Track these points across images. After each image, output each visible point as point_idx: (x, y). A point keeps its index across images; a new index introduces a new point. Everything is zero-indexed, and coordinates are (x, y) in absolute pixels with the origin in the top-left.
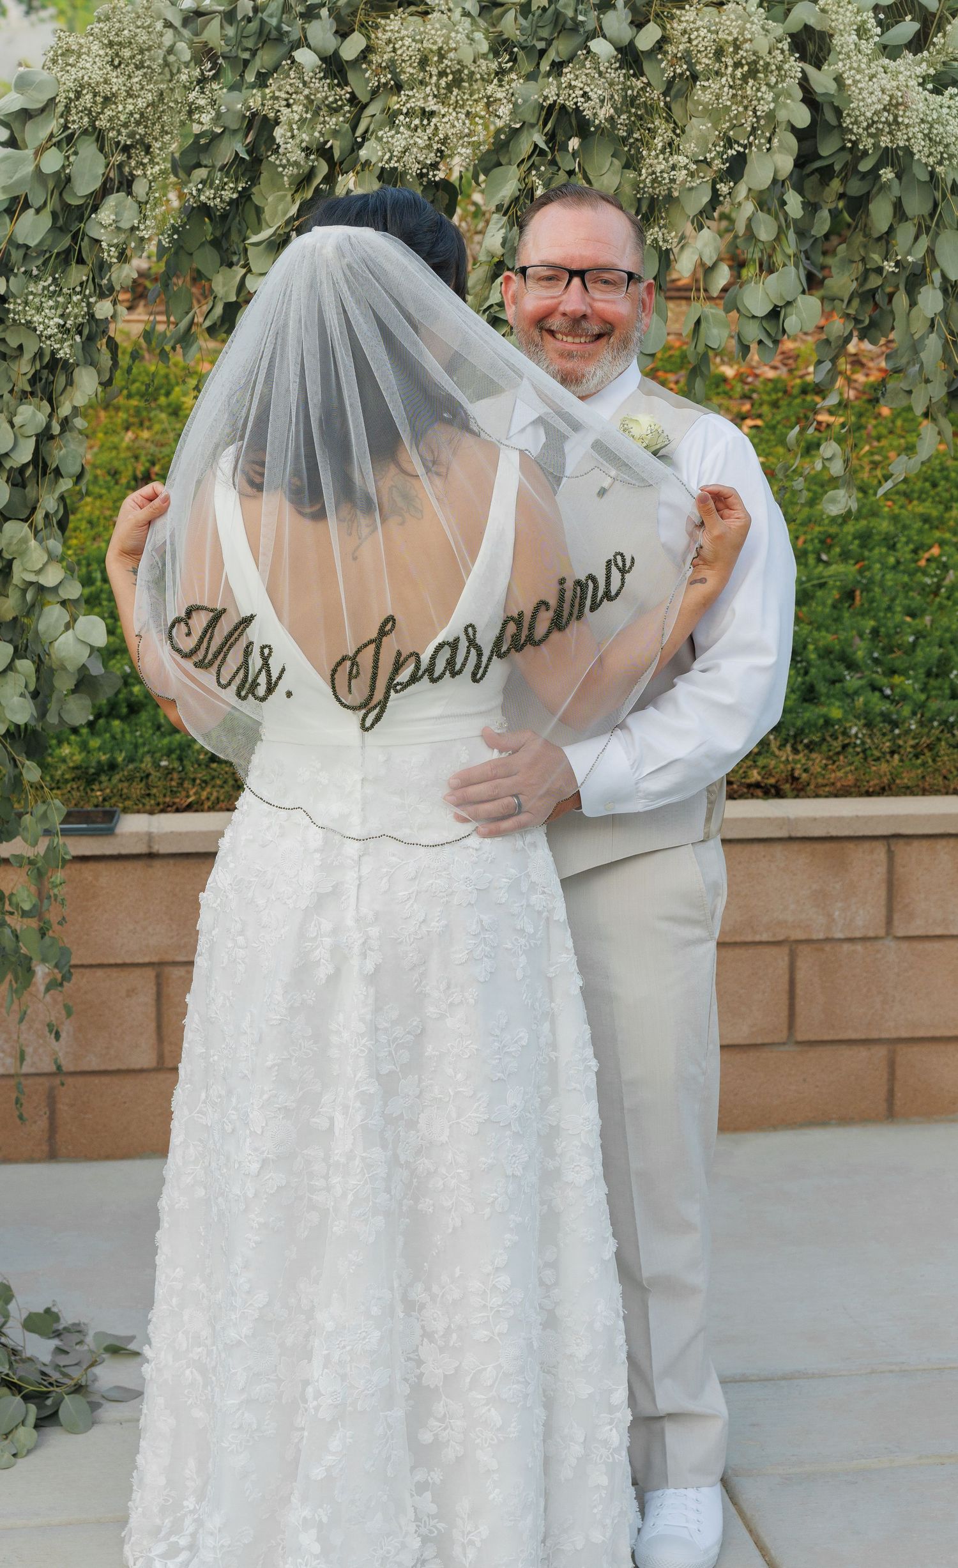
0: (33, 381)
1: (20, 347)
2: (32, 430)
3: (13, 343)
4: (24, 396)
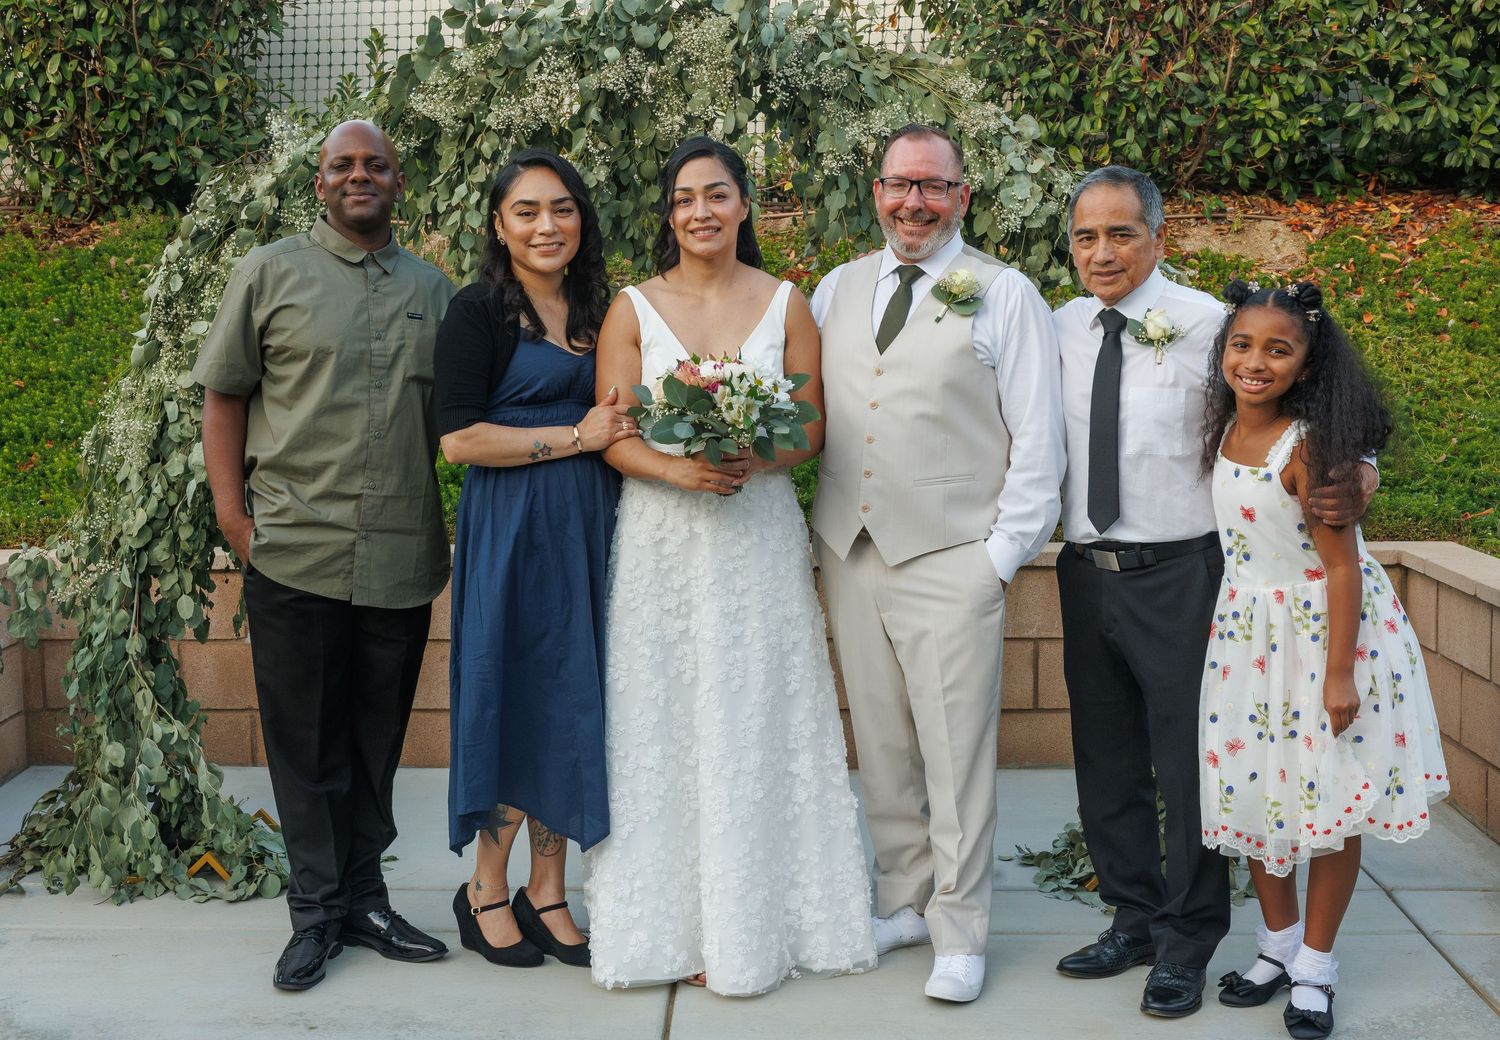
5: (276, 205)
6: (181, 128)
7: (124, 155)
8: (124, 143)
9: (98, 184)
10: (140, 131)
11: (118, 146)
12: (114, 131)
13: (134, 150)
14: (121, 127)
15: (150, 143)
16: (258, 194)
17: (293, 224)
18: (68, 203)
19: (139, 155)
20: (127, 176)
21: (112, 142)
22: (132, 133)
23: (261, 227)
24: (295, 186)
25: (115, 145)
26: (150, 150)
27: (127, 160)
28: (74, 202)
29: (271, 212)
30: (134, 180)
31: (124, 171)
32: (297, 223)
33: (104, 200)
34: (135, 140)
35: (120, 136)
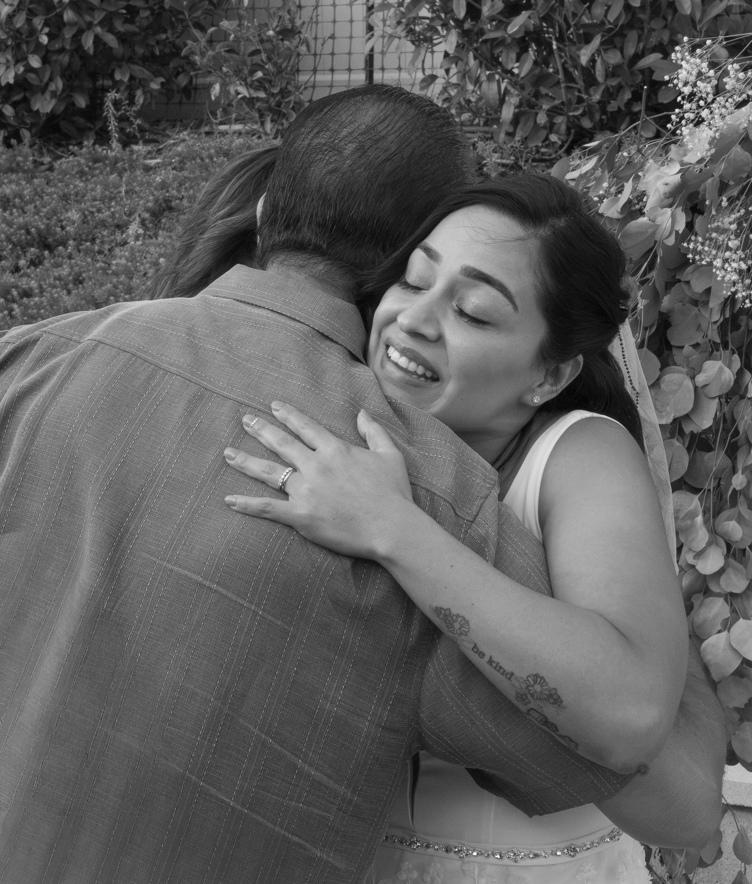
0: (723, 329)
1: (708, 291)
2: (715, 391)
3: (698, 287)
4: (711, 350)
5: (681, 227)
6: (698, 16)
7: (614, 58)
8: (617, 40)
9: (580, 100)
10: (642, 21)
11: (608, 44)
12: (603, 23)
13: (630, 50)
14: (612, 17)
15: (653, 41)
16: (651, 201)
17: (710, 264)
18: (536, 127)
19: (638, 57)
20: (620, 88)
21: (596, 42)
22: (630, 25)
23: (651, 267)
24: (723, 187)
25: (602, 44)
26: (654, 50)
27: (617, 67)
28: (544, 127)
29: (671, 241)
30: (628, 95)
31: (613, 82)
32: (718, 263)
33: (587, 124)
34: (633, 35)
35: (611, 30)
